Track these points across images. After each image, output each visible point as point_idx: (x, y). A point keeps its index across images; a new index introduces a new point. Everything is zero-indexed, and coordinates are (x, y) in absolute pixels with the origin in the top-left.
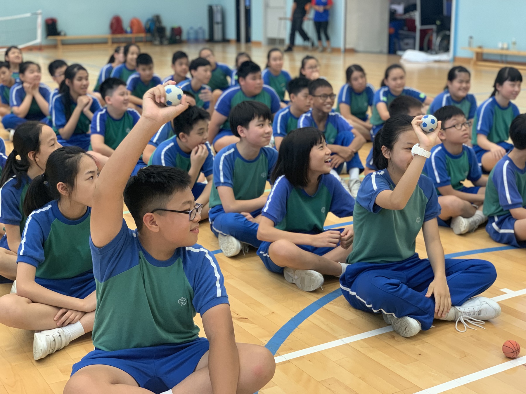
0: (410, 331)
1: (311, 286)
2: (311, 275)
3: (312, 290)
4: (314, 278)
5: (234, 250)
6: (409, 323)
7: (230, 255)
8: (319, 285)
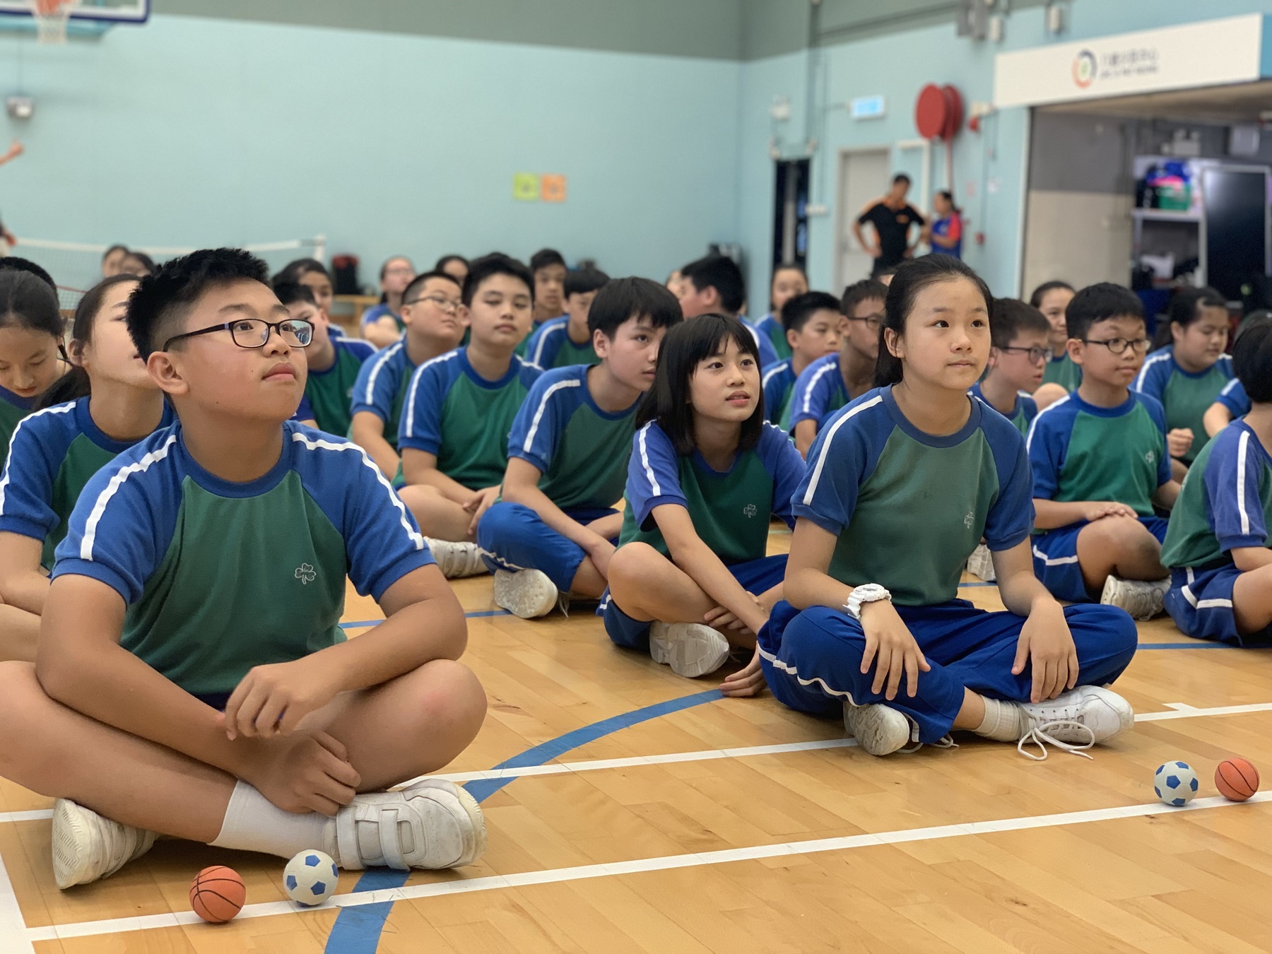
0: (884, 737)
1: (698, 662)
2: (700, 634)
3: (700, 672)
4: (705, 642)
5: (541, 598)
6: (881, 716)
7: (532, 612)
8: (716, 659)
